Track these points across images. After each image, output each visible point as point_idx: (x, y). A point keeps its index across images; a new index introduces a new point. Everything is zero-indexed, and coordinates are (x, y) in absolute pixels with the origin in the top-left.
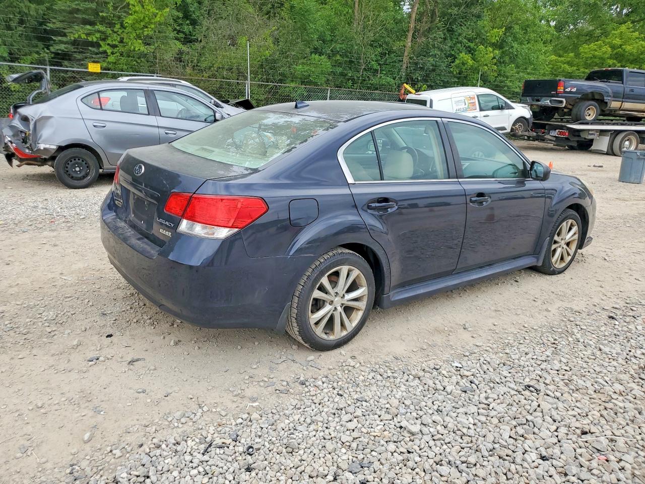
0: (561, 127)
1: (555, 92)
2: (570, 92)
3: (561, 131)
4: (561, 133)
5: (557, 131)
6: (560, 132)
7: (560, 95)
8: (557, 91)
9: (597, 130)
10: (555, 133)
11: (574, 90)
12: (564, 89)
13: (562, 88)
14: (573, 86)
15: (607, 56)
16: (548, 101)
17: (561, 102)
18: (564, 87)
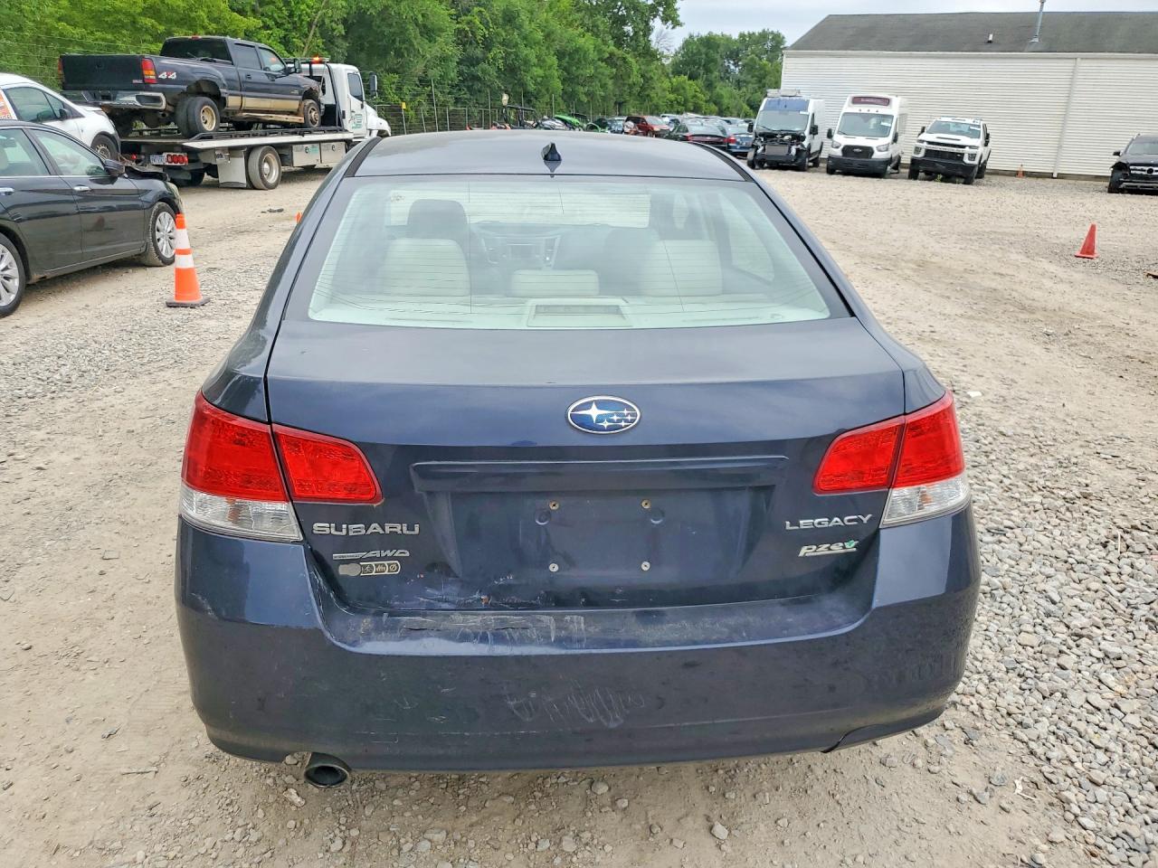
0: (170, 148)
1: (140, 81)
2: (168, 81)
3: (172, 154)
4: (174, 159)
5: (165, 155)
6: (172, 157)
7: (152, 86)
8: (143, 79)
9: (223, 149)
10: (163, 159)
11: (173, 76)
12: (157, 75)
13: (152, 73)
14: (170, 69)
15: (139, 10)
16: (134, 99)
17: (157, 100)
18: (155, 70)
